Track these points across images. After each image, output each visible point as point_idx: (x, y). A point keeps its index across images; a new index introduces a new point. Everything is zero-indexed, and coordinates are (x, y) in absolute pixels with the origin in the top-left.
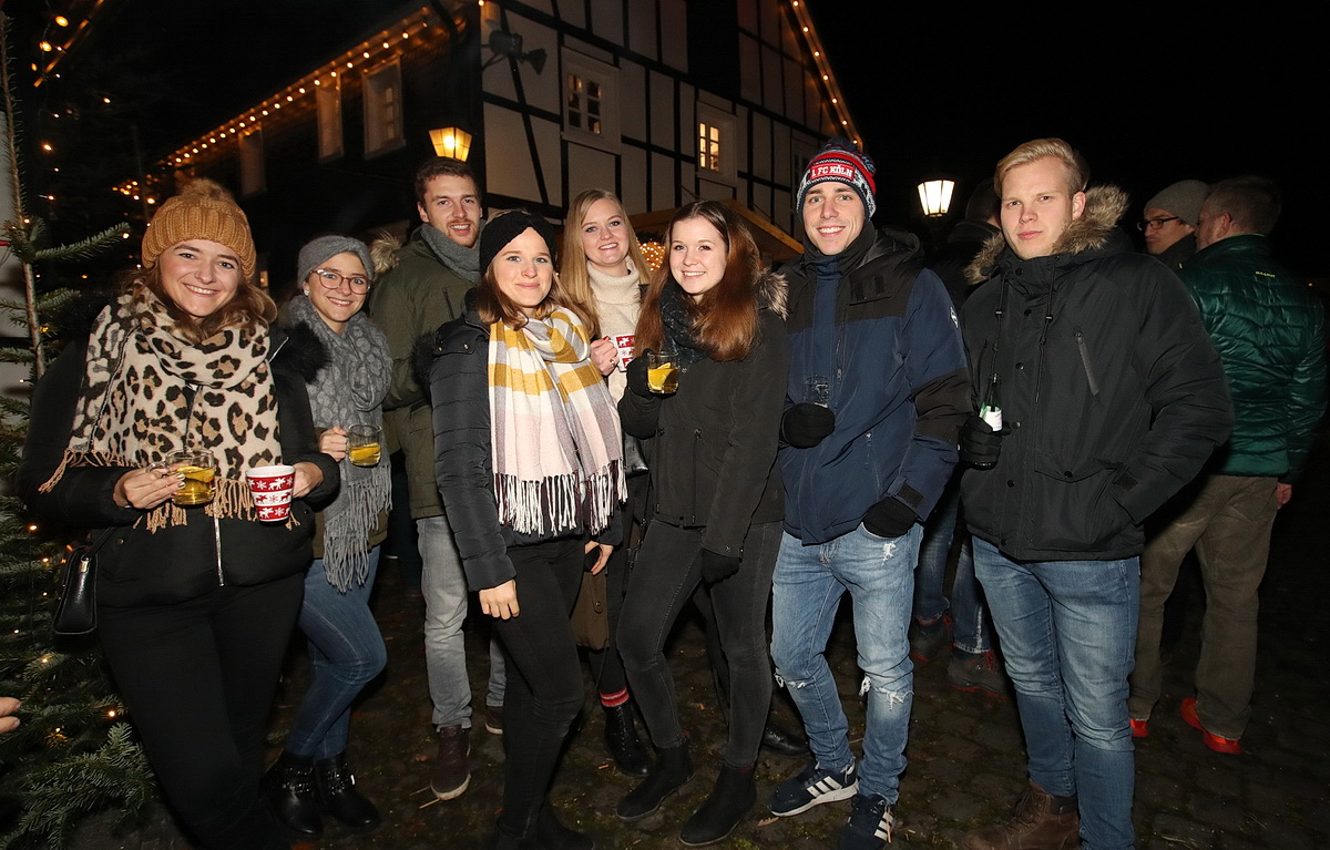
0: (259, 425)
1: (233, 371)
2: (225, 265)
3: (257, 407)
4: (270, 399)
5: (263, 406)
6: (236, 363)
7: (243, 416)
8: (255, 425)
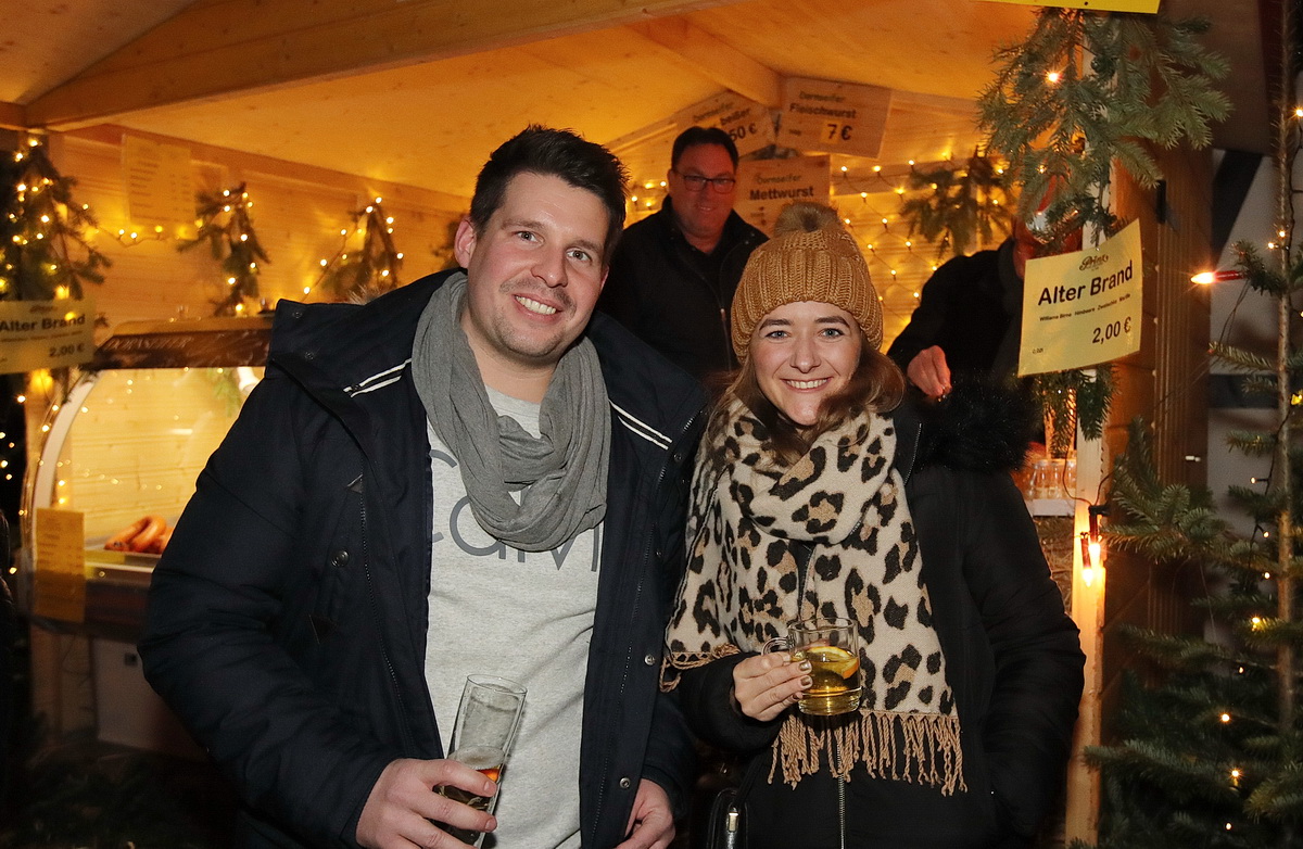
0: (891, 601)
1: (835, 516)
2: (830, 332)
3: (883, 570)
4: (904, 549)
5: (893, 568)
6: (837, 501)
7: (864, 592)
8: (884, 603)
